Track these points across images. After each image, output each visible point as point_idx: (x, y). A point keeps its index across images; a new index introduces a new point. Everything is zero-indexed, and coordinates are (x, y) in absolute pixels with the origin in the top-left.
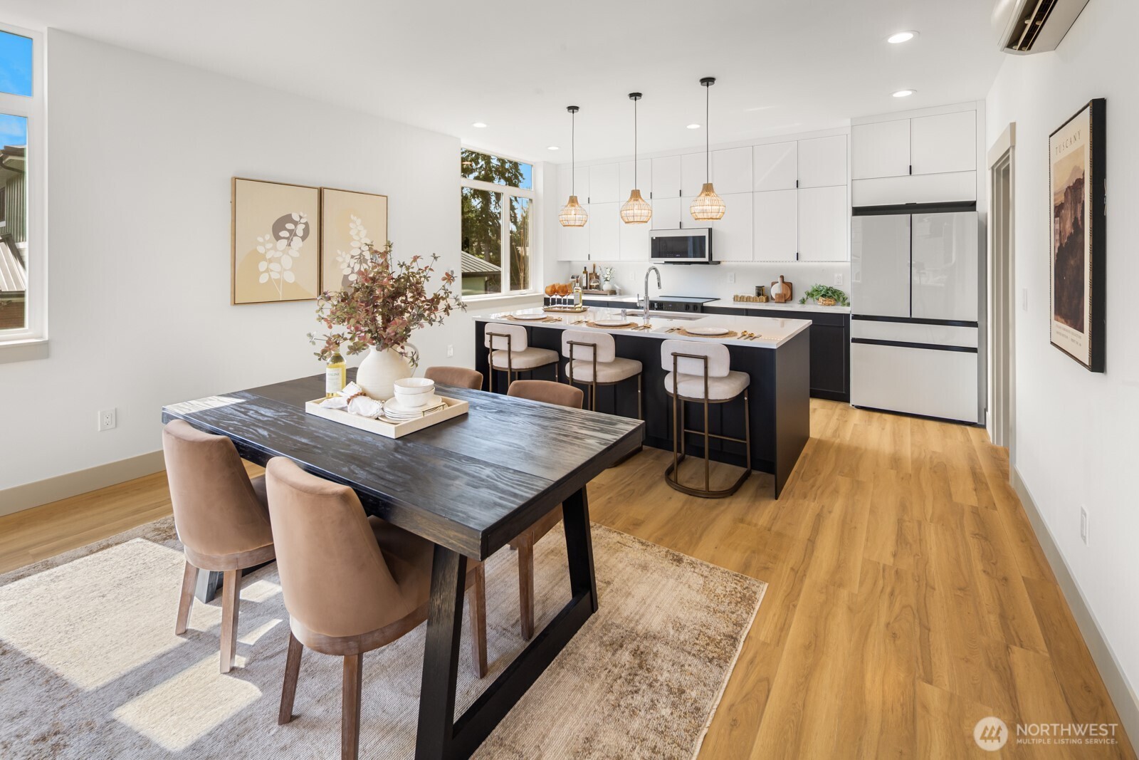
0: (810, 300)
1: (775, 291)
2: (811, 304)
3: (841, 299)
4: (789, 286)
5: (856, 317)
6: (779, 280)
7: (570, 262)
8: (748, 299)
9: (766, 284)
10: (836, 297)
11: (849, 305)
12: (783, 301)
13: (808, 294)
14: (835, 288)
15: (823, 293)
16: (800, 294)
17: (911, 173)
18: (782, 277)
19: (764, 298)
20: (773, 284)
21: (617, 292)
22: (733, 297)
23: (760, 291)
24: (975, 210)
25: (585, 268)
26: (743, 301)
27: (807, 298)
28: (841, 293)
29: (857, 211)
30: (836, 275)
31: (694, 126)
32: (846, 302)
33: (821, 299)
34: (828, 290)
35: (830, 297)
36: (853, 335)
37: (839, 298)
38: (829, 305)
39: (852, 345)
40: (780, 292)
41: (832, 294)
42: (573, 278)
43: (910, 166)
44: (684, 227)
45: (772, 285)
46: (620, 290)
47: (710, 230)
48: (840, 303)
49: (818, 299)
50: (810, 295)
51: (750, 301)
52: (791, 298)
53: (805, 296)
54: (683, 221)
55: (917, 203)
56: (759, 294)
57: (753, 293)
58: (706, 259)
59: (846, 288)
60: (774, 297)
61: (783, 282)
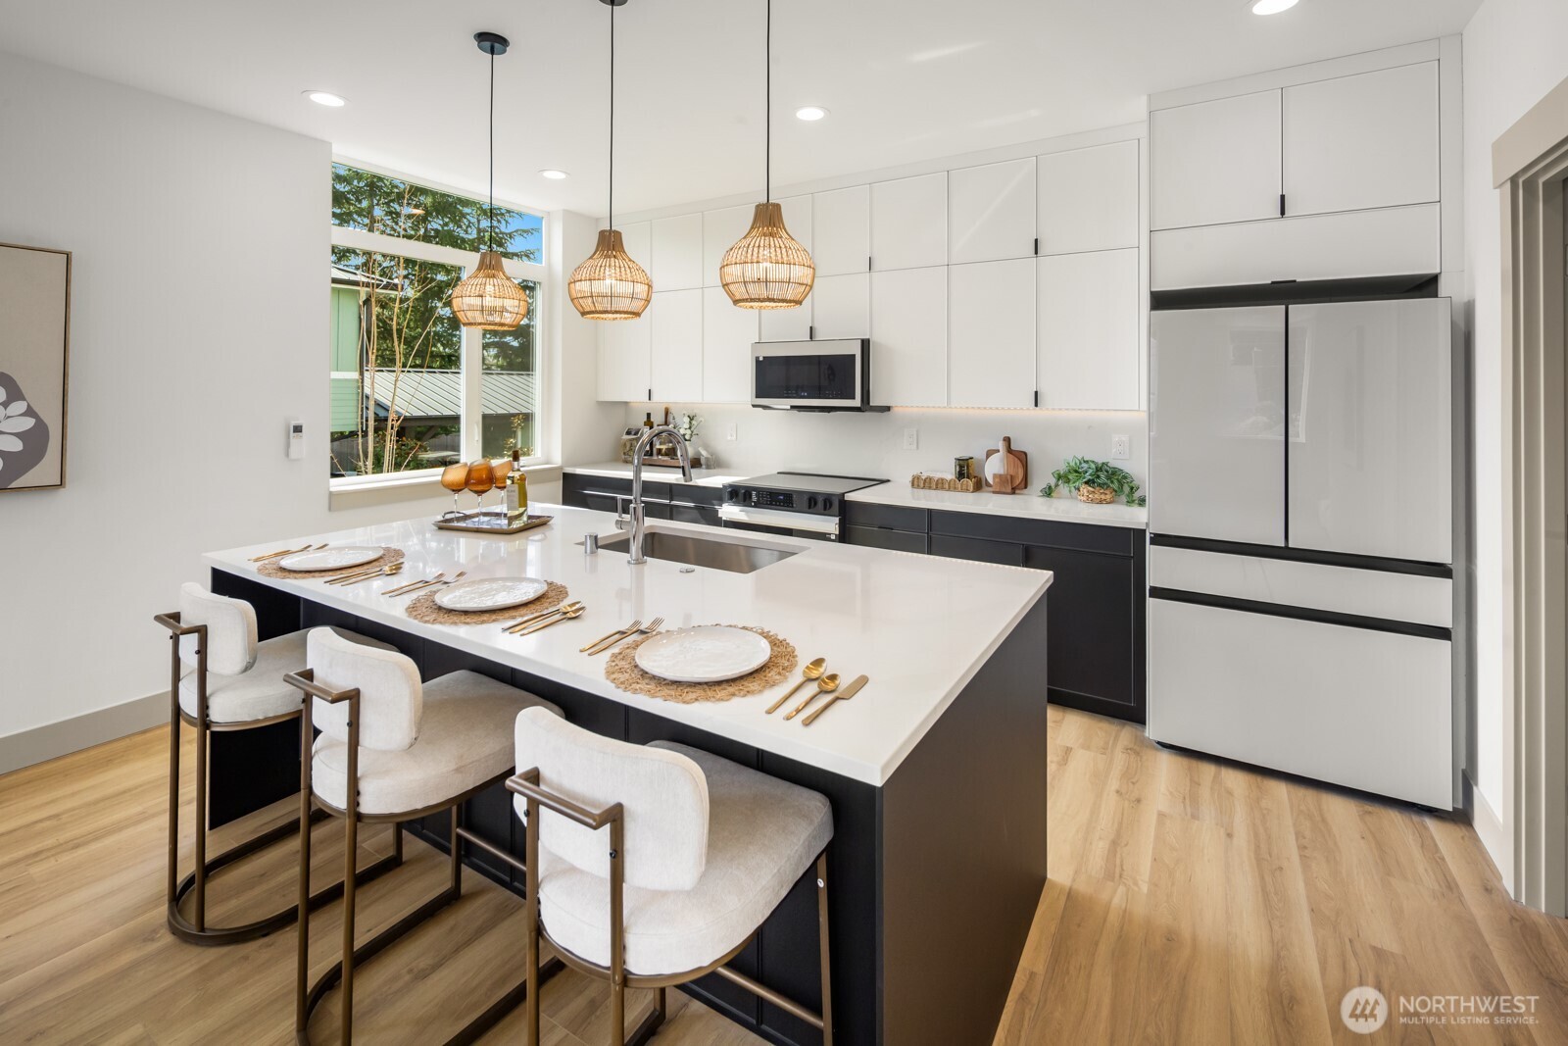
0: (1064, 489)
1: (993, 468)
2: (1067, 498)
3: (1126, 489)
4: (1022, 458)
5: (1161, 540)
6: (1001, 446)
7: (626, 403)
8: (939, 485)
9: (976, 451)
10: (1115, 486)
11: (1142, 502)
12: (1009, 490)
13: (1059, 477)
14: (1114, 464)
15: (1088, 477)
16: (1041, 478)
17: (1283, 213)
18: (1007, 440)
19: (971, 484)
20: (989, 454)
21: (703, 461)
22: (910, 479)
23: (966, 470)
24: (1435, 295)
25: (649, 415)
26: (930, 488)
27: (1057, 485)
28: (1125, 477)
29: (1162, 301)
30: (1116, 438)
31: (810, 114)
32: (1137, 495)
33: (1085, 489)
34: (1099, 469)
35: (1101, 485)
36: (1152, 580)
37: (1121, 485)
38: (1101, 502)
39: (1151, 603)
40: (1002, 472)
41: (1107, 480)
42: (628, 433)
43: (1283, 197)
44: (819, 336)
45: (987, 457)
46: (707, 459)
47: (865, 344)
48: (1124, 498)
49: (1079, 489)
50: (1062, 477)
51: (943, 488)
52: (1025, 483)
53: (1053, 482)
54: (816, 326)
55: (1298, 280)
56: (961, 475)
57: (949, 473)
58: (857, 402)
59: (1136, 465)
60: (990, 481)
61: (1009, 450)
